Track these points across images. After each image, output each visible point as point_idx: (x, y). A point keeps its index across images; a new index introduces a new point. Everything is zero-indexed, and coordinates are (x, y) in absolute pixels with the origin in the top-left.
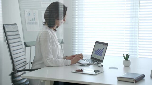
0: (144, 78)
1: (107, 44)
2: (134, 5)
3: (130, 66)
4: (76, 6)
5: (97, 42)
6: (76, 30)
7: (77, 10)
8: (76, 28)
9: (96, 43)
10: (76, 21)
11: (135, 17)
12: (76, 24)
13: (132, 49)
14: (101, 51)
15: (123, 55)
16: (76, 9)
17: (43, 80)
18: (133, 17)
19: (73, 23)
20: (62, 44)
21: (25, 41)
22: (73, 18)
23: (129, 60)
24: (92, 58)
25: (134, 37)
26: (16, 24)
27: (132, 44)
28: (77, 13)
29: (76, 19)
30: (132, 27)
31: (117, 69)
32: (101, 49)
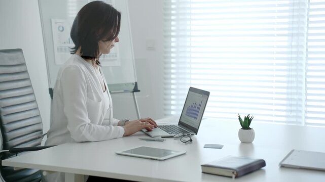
0: (263, 168)
1: (207, 94)
2: (296, 7)
3: (253, 142)
4: (173, 12)
5: (191, 89)
6: (173, 63)
7: (174, 20)
8: (173, 58)
9: (190, 92)
10: (173, 44)
11: (297, 35)
12: (173, 50)
13: (291, 105)
14: (196, 108)
15: (239, 117)
16: (173, 18)
17: (47, 171)
18: (292, 35)
19: (165, 47)
20: (135, 93)
21: (50, 87)
22: (166, 37)
23: (250, 129)
24: (180, 123)
25: (294, 79)
26: (20, 50)
27: (291, 94)
28: (174, 26)
29: (173, 39)
30: (290, 56)
31: (220, 147)
32: (198, 104)
